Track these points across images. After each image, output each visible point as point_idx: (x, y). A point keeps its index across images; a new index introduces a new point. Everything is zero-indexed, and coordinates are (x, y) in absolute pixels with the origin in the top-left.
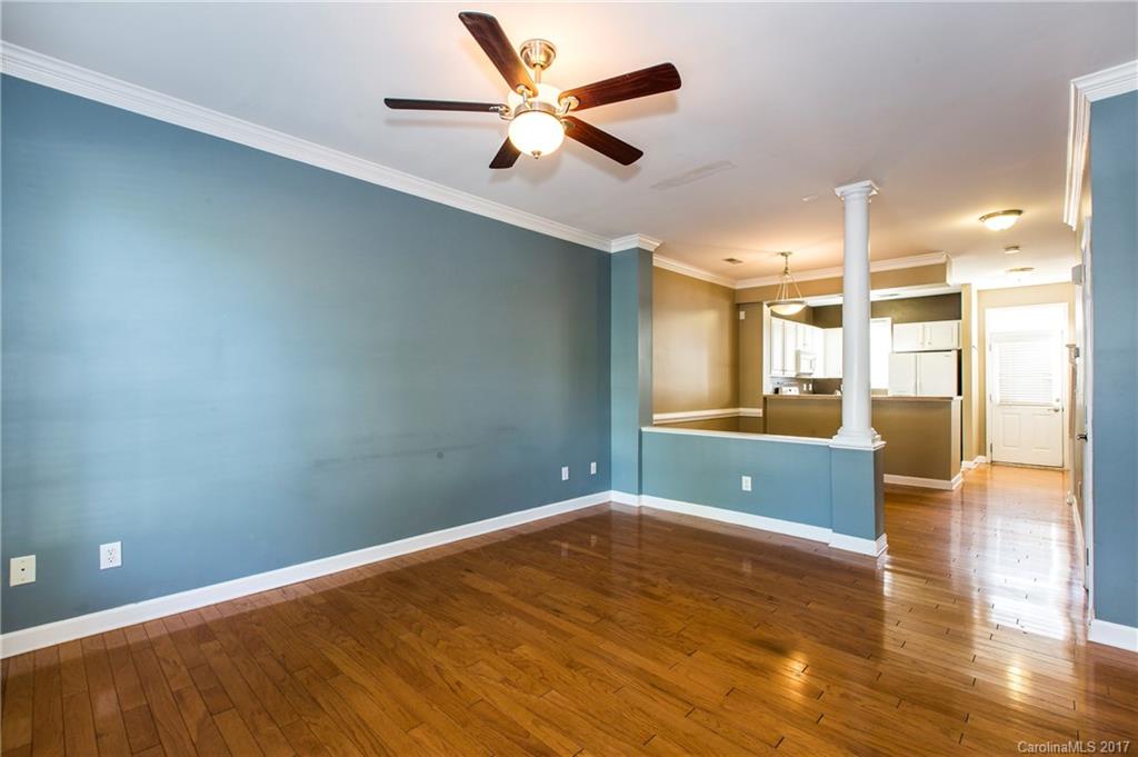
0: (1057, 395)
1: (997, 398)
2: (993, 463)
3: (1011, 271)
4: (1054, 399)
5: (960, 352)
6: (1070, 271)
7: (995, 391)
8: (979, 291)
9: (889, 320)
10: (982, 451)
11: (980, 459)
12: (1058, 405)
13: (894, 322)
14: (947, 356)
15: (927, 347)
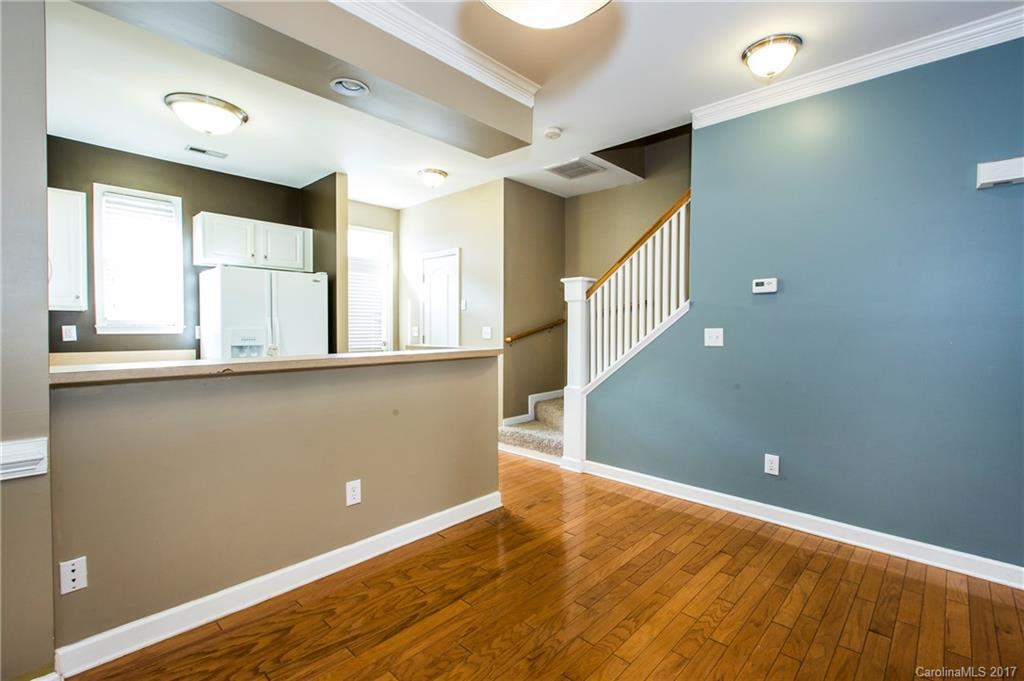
9: (177, 201)
14: (316, 281)
15: (261, 262)
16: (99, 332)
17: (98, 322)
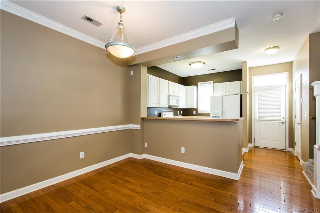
0: (283, 116)
1: (257, 118)
2: (255, 147)
3: (267, 49)
4: (282, 118)
5: (241, 96)
6: (308, 35)
7: (256, 114)
8: (249, 68)
9: (212, 82)
10: (250, 141)
11: (250, 145)
12: (283, 120)
13: (214, 83)
14: (236, 97)
15: (228, 94)
16: (199, 112)
17: (198, 110)
